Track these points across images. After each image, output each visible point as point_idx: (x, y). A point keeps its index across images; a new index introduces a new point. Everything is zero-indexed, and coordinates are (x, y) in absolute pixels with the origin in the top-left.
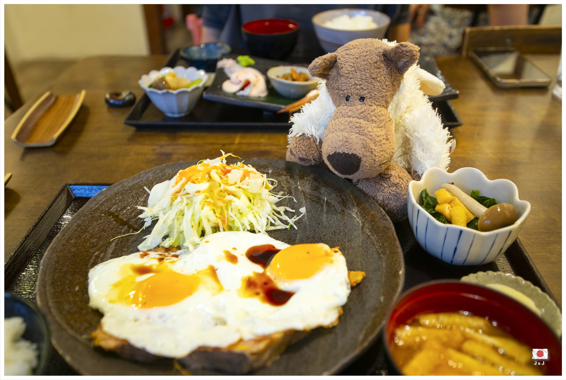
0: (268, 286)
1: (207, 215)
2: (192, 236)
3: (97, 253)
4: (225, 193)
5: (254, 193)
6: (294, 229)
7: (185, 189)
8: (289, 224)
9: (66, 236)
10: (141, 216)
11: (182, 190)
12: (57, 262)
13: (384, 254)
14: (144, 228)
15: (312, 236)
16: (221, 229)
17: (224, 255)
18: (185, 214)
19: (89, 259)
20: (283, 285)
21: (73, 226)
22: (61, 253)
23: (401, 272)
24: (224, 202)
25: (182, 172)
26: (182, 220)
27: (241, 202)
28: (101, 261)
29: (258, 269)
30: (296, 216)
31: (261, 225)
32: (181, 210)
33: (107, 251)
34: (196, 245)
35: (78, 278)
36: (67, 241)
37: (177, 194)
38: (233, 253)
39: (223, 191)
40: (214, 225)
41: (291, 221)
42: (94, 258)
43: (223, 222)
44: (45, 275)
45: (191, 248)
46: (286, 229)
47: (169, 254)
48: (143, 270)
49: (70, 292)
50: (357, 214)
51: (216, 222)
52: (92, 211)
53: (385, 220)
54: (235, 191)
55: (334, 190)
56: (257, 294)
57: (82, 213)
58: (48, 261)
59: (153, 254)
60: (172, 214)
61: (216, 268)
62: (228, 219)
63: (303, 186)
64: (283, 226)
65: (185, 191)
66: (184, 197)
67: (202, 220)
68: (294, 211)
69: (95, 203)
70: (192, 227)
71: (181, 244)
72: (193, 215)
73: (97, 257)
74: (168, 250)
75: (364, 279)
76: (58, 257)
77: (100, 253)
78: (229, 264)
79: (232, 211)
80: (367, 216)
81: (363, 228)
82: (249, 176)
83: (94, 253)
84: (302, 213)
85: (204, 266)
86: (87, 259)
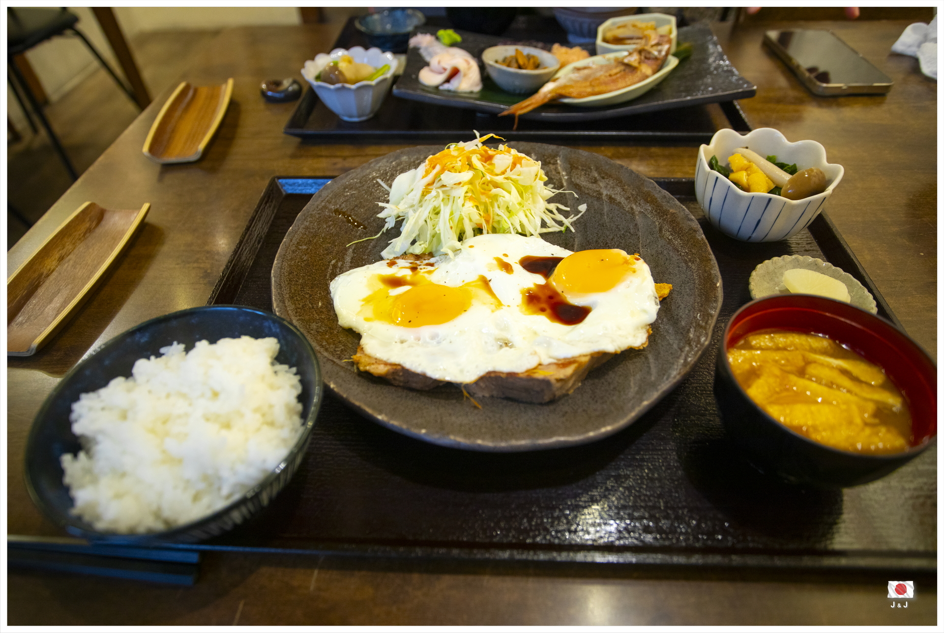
0: (555, 300)
1: (469, 214)
2: (449, 241)
3: (333, 262)
4: (490, 185)
5: (524, 186)
6: (571, 231)
7: (441, 179)
8: (565, 226)
9: (294, 241)
10: (381, 215)
11: (436, 181)
12: (290, 273)
13: (693, 262)
14: (384, 229)
15: (595, 240)
16: (485, 231)
17: (495, 262)
18: (442, 212)
19: (326, 269)
20: (575, 300)
21: (300, 229)
22: (293, 262)
23: (718, 285)
24: (489, 197)
25: (432, 158)
26: (436, 220)
27: (511, 197)
28: (340, 271)
29: (540, 279)
30: (573, 215)
31: (534, 227)
32: (435, 207)
33: (344, 259)
34: (456, 251)
35: (319, 292)
36: (296, 247)
37: (430, 187)
38: (506, 260)
39: (486, 184)
40: (475, 226)
41: (567, 222)
42: (331, 267)
43: (487, 222)
44: (281, 288)
45: (451, 254)
46: (561, 232)
47: (422, 262)
48: (395, 282)
49: (313, 307)
50: (652, 213)
51: (478, 222)
52: (319, 210)
53: (690, 221)
54: (502, 183)
55: (619, 183)
56: (543, 310)
57: (308, 212)
58: (280, 272)
59: (401, 262)
60: (425, 212)
61: (489, 279)
62: (493, 219)
63: (578, 178)
64: (557, 227)
65: (440, 182)
66: (440, 191)
67: (463, 219)
68: (568, 209)
69: (320, 199)
70: (451, 228)
71: (434, 250)
72: (452, 214)
73: (335, 266)
74: (418, 258)
75: (671, 293)
76: (290, 266)
77: (337, 262)
78: (503, 274)
79: (499, 207)
80: (665, 216)
81: (661, 230)
82: (521, 164)
83: (330, 262)
84: (581, 212)
85: (473, 277)
86: (323, 269)
